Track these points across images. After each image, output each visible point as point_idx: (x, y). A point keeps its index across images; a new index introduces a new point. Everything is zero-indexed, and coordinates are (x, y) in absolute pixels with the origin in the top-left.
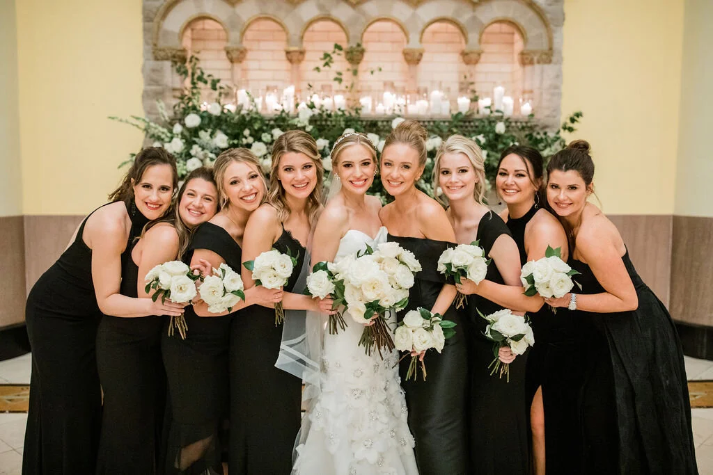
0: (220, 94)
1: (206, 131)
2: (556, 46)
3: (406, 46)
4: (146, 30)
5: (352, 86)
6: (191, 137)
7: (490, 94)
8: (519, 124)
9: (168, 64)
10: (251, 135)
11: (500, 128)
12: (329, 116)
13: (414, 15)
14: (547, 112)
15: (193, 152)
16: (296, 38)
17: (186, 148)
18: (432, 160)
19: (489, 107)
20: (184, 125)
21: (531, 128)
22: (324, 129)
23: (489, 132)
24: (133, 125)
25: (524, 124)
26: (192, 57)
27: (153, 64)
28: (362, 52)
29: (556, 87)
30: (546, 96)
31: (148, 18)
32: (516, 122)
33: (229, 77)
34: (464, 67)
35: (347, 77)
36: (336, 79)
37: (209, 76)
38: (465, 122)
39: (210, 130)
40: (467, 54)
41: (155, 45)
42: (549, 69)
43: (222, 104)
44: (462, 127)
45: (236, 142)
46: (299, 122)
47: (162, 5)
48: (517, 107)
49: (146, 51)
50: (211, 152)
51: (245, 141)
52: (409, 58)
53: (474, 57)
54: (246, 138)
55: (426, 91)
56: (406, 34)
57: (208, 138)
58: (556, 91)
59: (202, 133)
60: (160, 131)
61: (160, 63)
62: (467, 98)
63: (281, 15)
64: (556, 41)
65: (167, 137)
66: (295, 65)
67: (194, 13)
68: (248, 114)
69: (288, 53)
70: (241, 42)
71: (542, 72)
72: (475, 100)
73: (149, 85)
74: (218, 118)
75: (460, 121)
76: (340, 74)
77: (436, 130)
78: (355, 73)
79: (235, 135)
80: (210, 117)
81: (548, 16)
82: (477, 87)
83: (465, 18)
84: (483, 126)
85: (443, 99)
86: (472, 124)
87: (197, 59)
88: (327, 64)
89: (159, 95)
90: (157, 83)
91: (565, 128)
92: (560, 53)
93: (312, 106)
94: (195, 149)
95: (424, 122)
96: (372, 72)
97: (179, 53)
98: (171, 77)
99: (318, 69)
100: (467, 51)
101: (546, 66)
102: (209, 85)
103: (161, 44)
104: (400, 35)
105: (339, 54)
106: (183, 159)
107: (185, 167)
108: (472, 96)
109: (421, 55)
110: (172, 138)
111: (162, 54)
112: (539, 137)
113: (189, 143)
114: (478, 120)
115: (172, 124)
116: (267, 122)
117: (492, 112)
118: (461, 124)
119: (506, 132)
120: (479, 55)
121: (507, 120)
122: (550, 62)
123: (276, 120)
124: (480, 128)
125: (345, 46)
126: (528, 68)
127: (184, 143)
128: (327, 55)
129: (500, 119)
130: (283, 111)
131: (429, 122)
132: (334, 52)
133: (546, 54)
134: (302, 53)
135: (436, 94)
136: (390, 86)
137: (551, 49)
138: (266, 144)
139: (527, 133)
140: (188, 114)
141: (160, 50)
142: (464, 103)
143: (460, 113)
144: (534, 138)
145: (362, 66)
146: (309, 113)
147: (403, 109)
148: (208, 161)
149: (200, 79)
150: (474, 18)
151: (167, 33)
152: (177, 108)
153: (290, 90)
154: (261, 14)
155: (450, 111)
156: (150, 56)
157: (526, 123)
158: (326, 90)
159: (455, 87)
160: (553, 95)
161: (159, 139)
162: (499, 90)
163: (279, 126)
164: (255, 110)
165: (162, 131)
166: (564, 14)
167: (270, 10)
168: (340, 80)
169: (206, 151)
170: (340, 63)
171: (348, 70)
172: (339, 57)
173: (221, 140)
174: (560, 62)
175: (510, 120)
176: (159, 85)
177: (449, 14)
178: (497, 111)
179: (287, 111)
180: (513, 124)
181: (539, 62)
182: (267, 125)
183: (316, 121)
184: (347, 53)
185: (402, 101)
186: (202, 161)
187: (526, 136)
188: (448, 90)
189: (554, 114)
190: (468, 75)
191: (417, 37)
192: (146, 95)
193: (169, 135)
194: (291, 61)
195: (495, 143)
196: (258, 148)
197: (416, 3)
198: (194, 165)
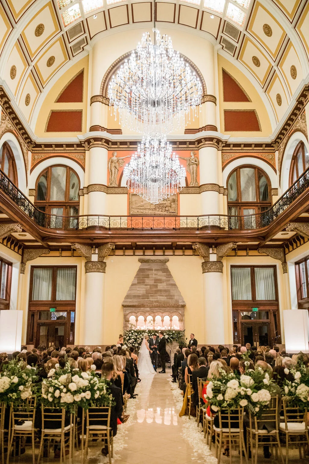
0: (135, 327)
1: (134, 333)
5: (154, 326)
6: (132, 334)
9: (127, 322)
10: (140, 333)
11: (174, 332)
12: (151, 331)
13: (163, 315)
14: (182, 329)
19: (173, 328)
20: (131, 332)
21: (179, 332)
27: (125, 322)
28: (155, 320)
30: (182, 326)
31: (124, 316)
32: (177, 331)
33: (136, 324)
34: (170, 322)
35: (153, 324)
40: (171, 320)
43: (136, 329)
44: (169, 331)
47: (126, 314)
48: (177, 328)
49: (124, 320)
50: (135, 336)
63: (144, 315)
64: (184, 318)
67: (131, 315)
69: (144, 320)
70: (138, 319)
72: (171, 327)
74: (136, 331)
79: (138, 333)
81: (182, 315)
82: (172, 325)
85: (167, 327)
88: (150, 322)
89: (126, 327)
93: (148, 329)
96: (157, 323)
97: (129, 321)
98: (128, 324)
101: (182, 322)
102: (133, 325)
109: (164, 320)
116: (142, 331)
124: (171, 332)
126: (179, 322)
129: (175, 330)
133: (182, 320)
134: (146, 321)
135: (165, 327)
136: (159, 326)
141: (126, 320)
142: (169, 328)
145: (155, 323)
150: (171, 315)
151: (127, 318)
153: (145, 326)
158: (150, 326)
159: (168, 325)
162: (174, 326)
164: (140, 330)
165: (127, 332)
166: (184, 315)
167: (142, 314)
170: (152, 322)
173: (136, 334)
174: (184, 321)
177: (168, 315)
179: (145, 330)
183: (149, 331)
185: (160, 328)
191: (163, 318)
192: (124, 327)
195: (173, 334)
196: (141, 335)
197: (163, 313)
198: (133, 337)
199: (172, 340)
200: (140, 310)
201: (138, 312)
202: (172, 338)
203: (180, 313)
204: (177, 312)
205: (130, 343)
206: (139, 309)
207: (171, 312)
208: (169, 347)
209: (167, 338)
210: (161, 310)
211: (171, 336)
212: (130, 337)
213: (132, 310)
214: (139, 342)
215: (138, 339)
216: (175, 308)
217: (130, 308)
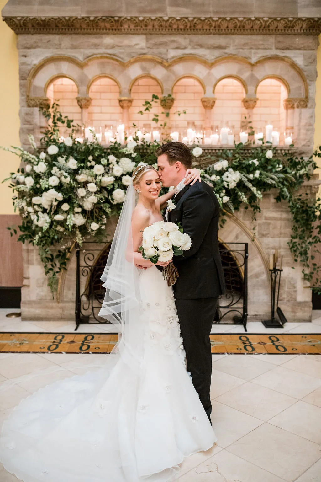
0: (73, 130)
1: (63, 157)
2: (311, 95)
3: (203, 96)
4: (21, 85)
5: (165, 124)
6: (52, 161)
7: (263, 130)
8: (283, 151)
9: (37, 109)
10: (93, 160)
11: (269, 154)
12: (149, 146)
13: (209, 74)
14: (303, 143)
15: (53, 172)
16: (126, 91)
17: (48, 169)
18: (221, 177)
19: (262, 140)
20: (46, 152)
21: (292, 154)
22: (145, 155)
23: (262, 157)
24: (13, 152)
25: (287, 152)
26: (54, 104)
27: (26, 109)
28: (173, 100)
29: (311, 125)
30: (303, 131)
31: (22, 77)
32: (281, 150)
33: (80, 118)
34: (245, 110)
35: (161, 117)
36: (154, 120)
37: (66, 117)
38: (244, 150)
39: (65, 157)
40: (247, 101)
41: (28, 96)
42: (306, 112)
43: (74, 138)
44: (242, 153)
45: (82, 165)
46: (126, 150)
47: (33, 68)
48: (281, 139)
49: (21, 101)
50: (66, 172)
51: (89, 164)
52: (205, 104)
53: (251, 103)
54: (90, 162)
55: (217, 127)
56: (204, 87)
57: (64, 162)
58: (311, 127)
59: (60, 159)
60: (30, 157)
61: (32, 108)
62: (246, 133)
63: (115, 74)
64: (310, 91)
65: (36, 161)
66: (125, 110)
67: (55, 73)
68: (91, 145)
69: (120, 101)
70: (88, 93)
71: (300, 114)
72: (252, 134)
73: (24, 124)
74: (71, 148)
75: (241, 150)
76: (157, 116)
77: (224, 156)
78: (168, 115)
79: (82, 160)
80: (65, 147)
81: (305, 74)
82: (254, 125)
83: (245, 75)
84: (257, 153)
85: (229, 134)
86: (250, 151)
87: (57, 105)
88: (147, 109)
89: (31, 131)
90: (28, 122)
91: (316, 155)
92: (314, 100)
93: (136, 139)
94: (55, 170)
95: (215, 150)
96: (179, 115)
97: (44, 102)
98: (39, 119)
99: (141, 112)
100: (247, 99)
101: (303, 110)
102: (65, 124)
103: (32, 95)
104: (200, 88)
105: (156, 102)
106: (46, 177)
107: (47, 183)
108: (249, 131)
109: (214, 102)
110: (39, 162)
111: (33, 102)
112: (297, 161)
113: (51, 166)
114: (253, 148)
115: (39, 152)
116: (105, 151)
117: (263, 143)
118: (242, 151)
119: (273, 157)
120: (255, 102)
121: (274, 148)
122: (306, 106)
123: (111, 149)
124: (255, 155)
125: (160, 96)
126: (290, 111)
127: (47, 166)
128: (147, 103)
129: (270, 148)
130: (116, 143)
131: (219, 150)
132: (153, 101)
133: (303, 101)
134: (130, 101)
135: (225, 130)
136: (193, 124)
137: (307, 97)
138: (104, 166)
139: (289, 158)
140: (50, 145)
141: (31, 100)
142: (244, 137)
143: (241, 144)
144: (294, 161)
145: (173, 110)
146: (134, 144)
147: (201, 141)
148: (63, 178)
149: (59, 120)
150: (252, 76)
151: (36, 87)
152: (43, 141)
153: (121, 127)
154: (102, 74)
155: (235, 142)
156: (25, 104)
157: (288, 150)
158: (147, 127)
159: (238, 125)
160: (308, 130)
161: (30, 162)
162: (269, 127)
163: (114, 154)
164: (96, 142)
165: (31, 157)
166: (317, 72)
167: (108, 71)
168: (156, 120)
169: (62, 171)
170: (156, 108)
171: (163, 113)
172: (156, 104)
173: (73, 164)
174: (313, 106)
175: (277, 149)
176: (31, 124)
177: (234, 73)
178: (267, 142)
179: (118, 143)
180: (279, 151)
181: (298, 107)
182: (105, 153)
183: (139, 149)
184: (162, 101)
185: (200, 135)
186: (59, 178)
187: (288, 160)
188: (233, 127)
189: (309, 144)
190: (247, 117)
191: (212, 89)
192: (22, 132)
193: (37, 160)
194: (122, 107)
195: (266, 165)
196: (99, 169)
197: (211, 65)
198: (54, 181)
199: (259, 194)
200: (96, 46)
201: (89, 58)
202: (259, 184)
203: (300, 61)
204: (282, 59)
205: (44, 210)
206: (93, 40)
207: (254, 60)
208: (237, 229)
209: (232, 185)
210: (201, 46)
211: (257, 174)
212: (37, 177)
213: (59, 46)
214: (88, 206)
215: (81, 192)
216: (271, 40)
217: (46, 38)
